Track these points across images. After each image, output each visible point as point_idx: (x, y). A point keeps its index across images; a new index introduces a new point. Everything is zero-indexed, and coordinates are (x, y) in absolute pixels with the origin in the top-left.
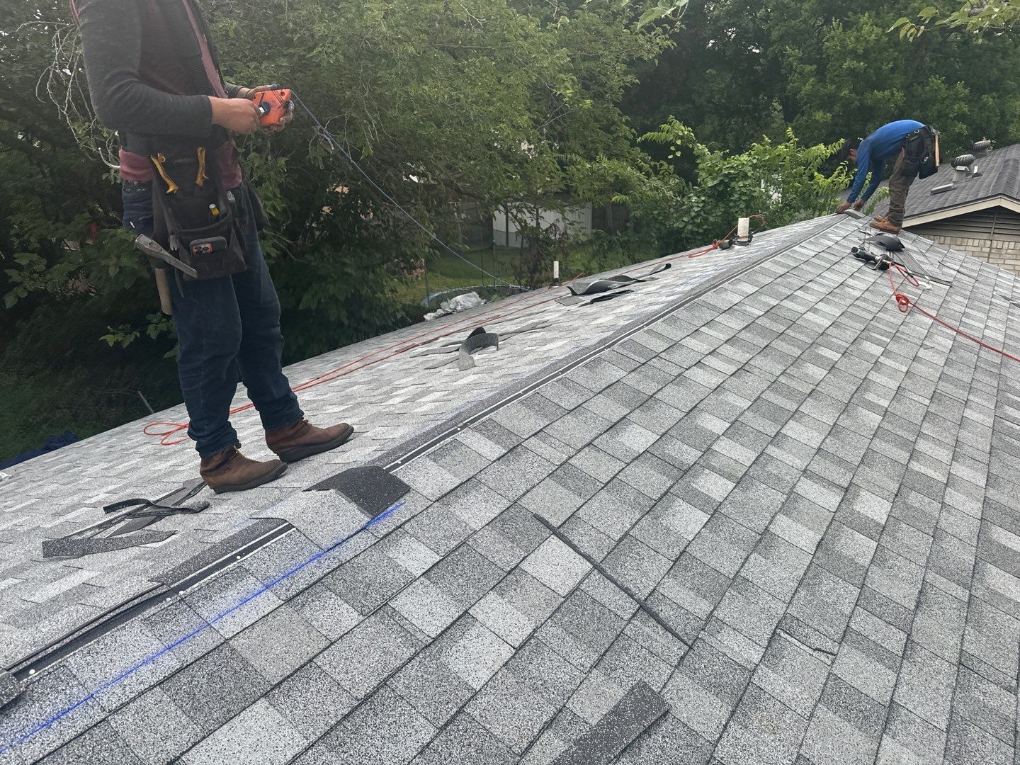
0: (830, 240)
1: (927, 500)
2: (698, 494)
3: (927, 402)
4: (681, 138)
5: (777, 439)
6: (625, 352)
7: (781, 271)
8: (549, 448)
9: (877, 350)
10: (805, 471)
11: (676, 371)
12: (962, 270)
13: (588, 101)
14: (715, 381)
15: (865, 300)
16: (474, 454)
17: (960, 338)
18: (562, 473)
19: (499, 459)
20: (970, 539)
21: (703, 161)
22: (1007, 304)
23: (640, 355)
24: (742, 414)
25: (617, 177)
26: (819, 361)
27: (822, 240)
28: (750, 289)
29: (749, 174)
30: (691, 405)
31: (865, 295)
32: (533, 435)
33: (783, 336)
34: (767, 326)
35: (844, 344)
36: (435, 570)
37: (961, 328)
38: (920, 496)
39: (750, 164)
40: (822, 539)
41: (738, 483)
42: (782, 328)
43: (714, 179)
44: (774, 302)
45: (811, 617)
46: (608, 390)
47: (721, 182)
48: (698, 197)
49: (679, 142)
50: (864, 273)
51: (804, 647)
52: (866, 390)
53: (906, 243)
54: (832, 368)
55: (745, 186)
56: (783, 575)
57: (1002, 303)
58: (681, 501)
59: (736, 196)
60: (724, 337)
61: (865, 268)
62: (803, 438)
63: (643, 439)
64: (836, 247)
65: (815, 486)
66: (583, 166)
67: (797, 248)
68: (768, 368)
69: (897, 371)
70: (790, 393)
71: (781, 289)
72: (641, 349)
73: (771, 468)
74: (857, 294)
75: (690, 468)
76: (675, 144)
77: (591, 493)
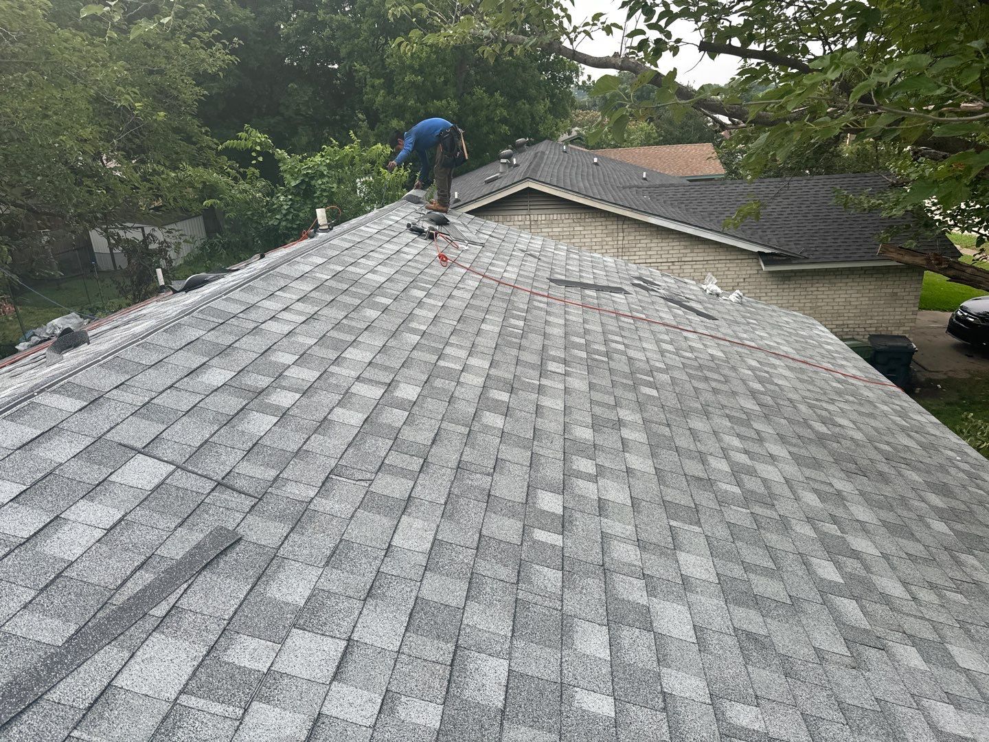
0: (391, 220)
1: (447, 382)
2: (270, 406)
3: (455, 323)
4: (260, 144)
5: (336, 361)
6: (204, 317)
7: (347, 245)
8: (131, 395)
9: (420, 294)
10: (358, 378)
11: (252, 325)
12: (493, 234)
13: (162, 114)
14: (286, 329)
15: (416, 261)
16: (54, 410)
17: (485, 280)
18: (145, 410)
19: (80, 410)
20: (474, 399)
21: (285, 164)
22: (522, 255)
23: (219, 317)
24: (310, 348)
25: (204, 183)
26: (374, 306)
27: (385, 221)
28: (320, 260)
29: (325, 173)
30: (264, 348)
31: (417, 258)
32: (116, 388)
33: (347, 292)
34: (334, 286)
35: (395, 292)
36: (23, 496)
37: (487, 274)
38: (442, 380)
39: (324, 164)
40: (368, 417)
41: (304, 393)
42: (346, 286)
43: (296, 179)
44: (340, 268)
45: (356, 463)
46: (189, 346)
47: (303, 181)
48: (286, 196)
49: (258, 148)
50: (417, 242)
51: (350, 481)
52: (410, 321)
53: (451, 219)
54: (386, 309)
55: (323, 183)
56: (336, 442)
57: (519, 254)
58: (255, 413)
59: (318, 193)
60: (295, 297)
61: (419, 239)
62: (359, 358)
63: (222, 377)
64: (396, 225)
65: (366, 386)
66: (168, 175)
67: (362, 228)
68: (333, 316)
69: (434, 306)
70: (350, 330)
71: (347, 259)
72: (220, 313)
73: (333, 380)
74: (410, 257)
75: (263, 390)
76: (255, 151)
77: (174, 420)
